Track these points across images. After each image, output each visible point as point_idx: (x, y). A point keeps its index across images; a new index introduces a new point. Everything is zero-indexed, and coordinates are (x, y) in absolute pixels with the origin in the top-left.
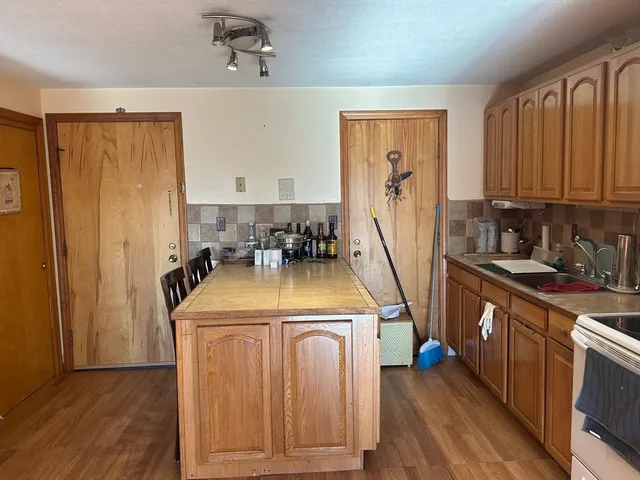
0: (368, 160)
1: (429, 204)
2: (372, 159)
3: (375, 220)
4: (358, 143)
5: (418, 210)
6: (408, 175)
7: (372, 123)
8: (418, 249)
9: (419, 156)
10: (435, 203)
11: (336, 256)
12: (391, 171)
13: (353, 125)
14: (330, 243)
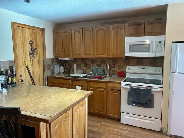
0: (23, 43)
1: (41, 60)
2: (24, 43)
3: (27, 66)
4: (19, 36)
5: (39, 62)
6: (35, 49)
7: (23, 28)
8: (40, 75)
9: (38, 43)
10: (43, 59)
11: (16, 83)
12: (30, 48)
13: (16, 28)
14: (13, 77)
